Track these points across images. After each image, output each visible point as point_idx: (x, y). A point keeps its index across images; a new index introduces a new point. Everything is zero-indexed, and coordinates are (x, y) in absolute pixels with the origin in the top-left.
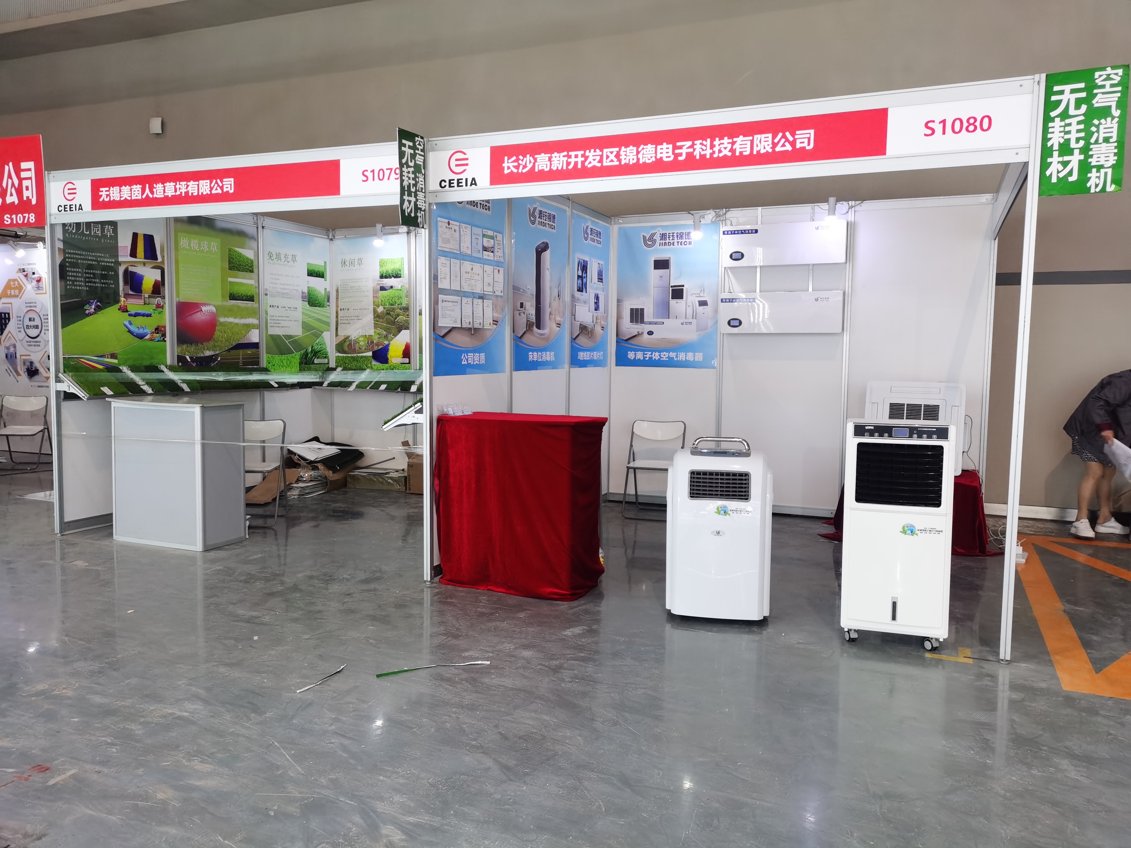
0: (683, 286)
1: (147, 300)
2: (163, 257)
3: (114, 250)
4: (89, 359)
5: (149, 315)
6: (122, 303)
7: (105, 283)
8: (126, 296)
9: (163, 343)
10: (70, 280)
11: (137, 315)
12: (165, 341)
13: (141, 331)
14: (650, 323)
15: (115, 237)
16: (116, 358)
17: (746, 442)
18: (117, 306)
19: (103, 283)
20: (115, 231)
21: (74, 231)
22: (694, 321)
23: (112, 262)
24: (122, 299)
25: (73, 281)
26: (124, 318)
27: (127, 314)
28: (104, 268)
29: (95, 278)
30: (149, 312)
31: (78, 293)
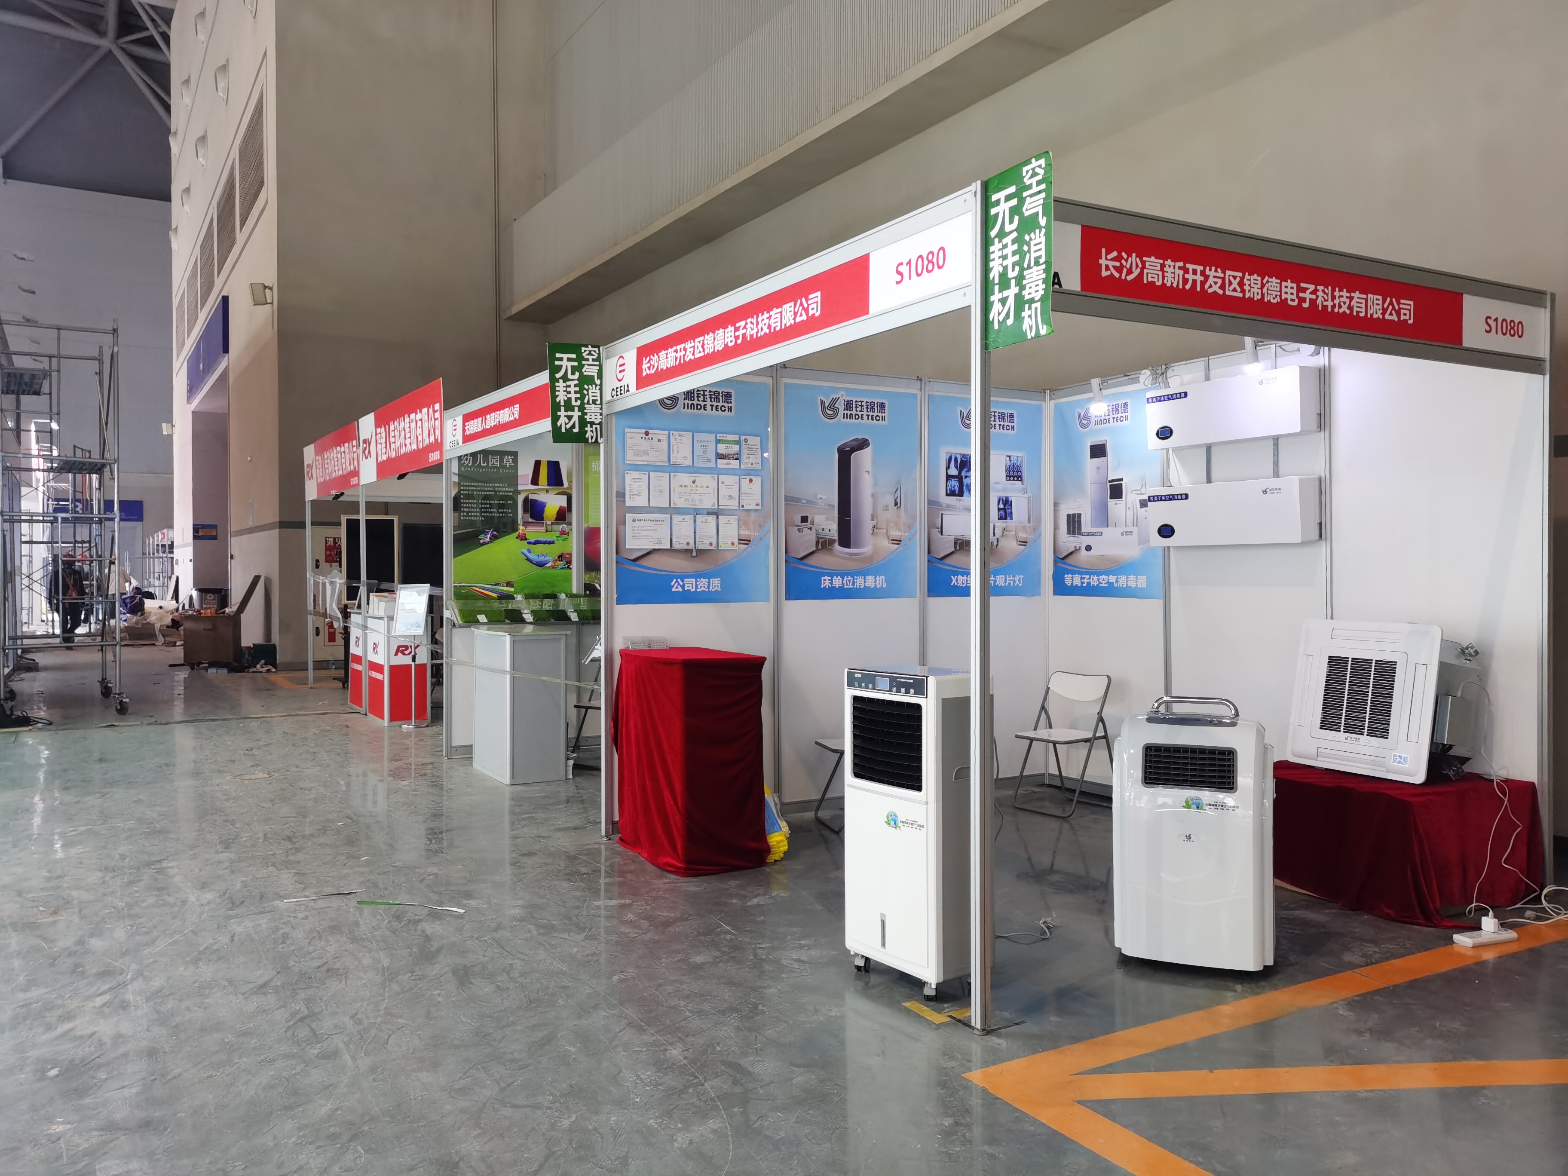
0: (1122, 480)
1: (549, 528)
2: (570, 482)
3: (513, 479)
4: (482, 587)
5: (552, 543)
6: (521, 531)
7: (502, 513)
8: (526, 524)
9: (569, 571)
10: (463, 512)
11: (537, 542)
12: (571, 569)
13: (542, 559)
14: (1088, 534)
15: (515, 466)
16: (512, 586)
17: (1233, 705)
18: (516, 534)
19: (500, 513)
20: (515, 460)
21: (470, 465)
22: (1135, 530)
23: (510, 492)
24: (521, 527)
25: (468, 512)
26: (523, 546)
27: (525, 542)
28: (503, 498)
29: (491, 508)
30: (552, 540)
31: (472, 523)
